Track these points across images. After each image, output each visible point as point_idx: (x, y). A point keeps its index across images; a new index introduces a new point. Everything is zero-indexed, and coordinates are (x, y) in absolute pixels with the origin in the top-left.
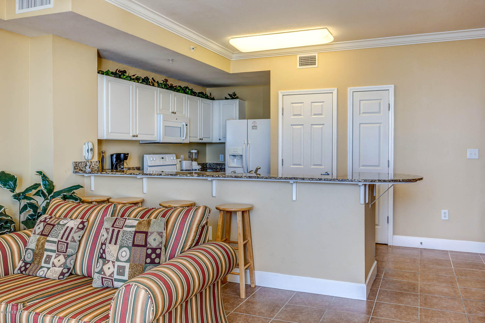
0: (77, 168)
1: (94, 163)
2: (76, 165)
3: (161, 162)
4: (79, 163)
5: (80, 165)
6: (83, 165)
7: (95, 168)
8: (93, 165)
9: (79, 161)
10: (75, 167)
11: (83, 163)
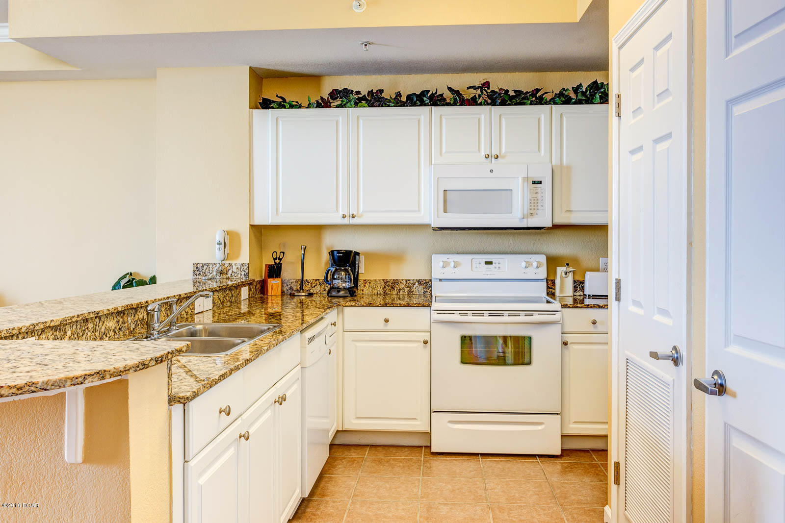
0: (198, 273)
1: (237, 267)
2: (197, 268)
3: (484, 272)
4: (203, 266)
5: (204, 268)
6: (211, 269)
7: (239, 275)
8: (235, 270)
9: (204, 262)
10: (194, 271)
11: (211, 266)
